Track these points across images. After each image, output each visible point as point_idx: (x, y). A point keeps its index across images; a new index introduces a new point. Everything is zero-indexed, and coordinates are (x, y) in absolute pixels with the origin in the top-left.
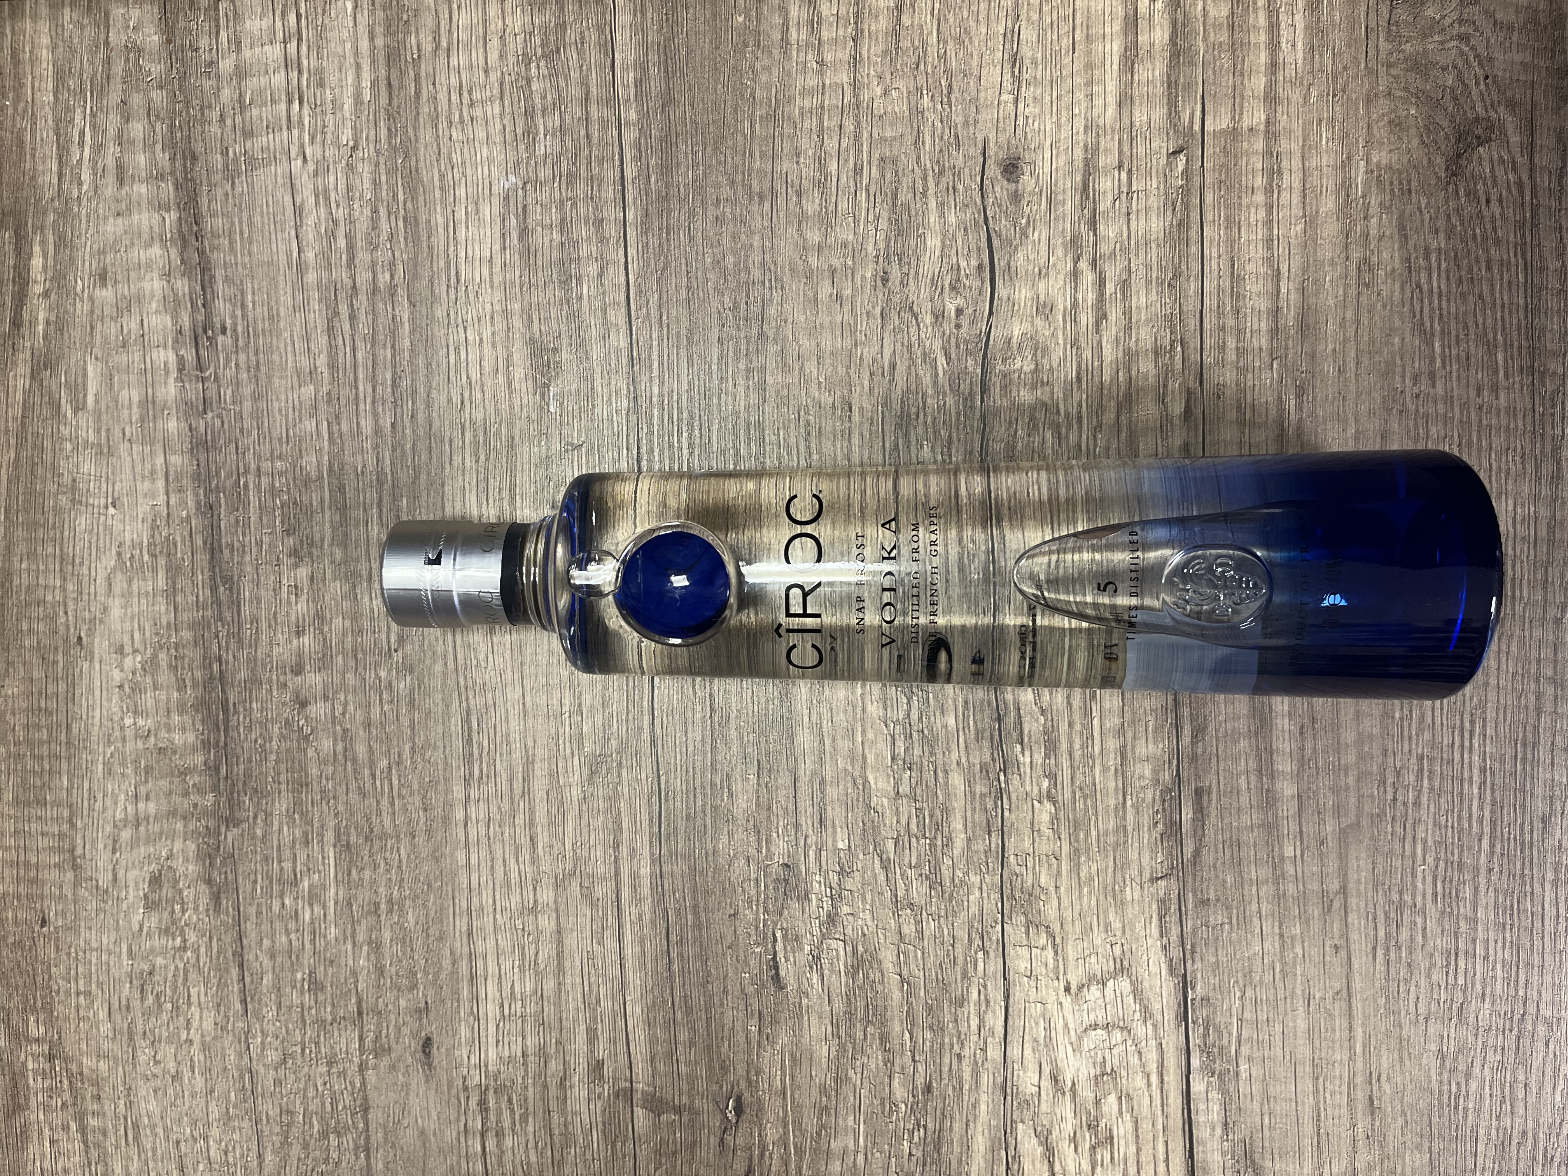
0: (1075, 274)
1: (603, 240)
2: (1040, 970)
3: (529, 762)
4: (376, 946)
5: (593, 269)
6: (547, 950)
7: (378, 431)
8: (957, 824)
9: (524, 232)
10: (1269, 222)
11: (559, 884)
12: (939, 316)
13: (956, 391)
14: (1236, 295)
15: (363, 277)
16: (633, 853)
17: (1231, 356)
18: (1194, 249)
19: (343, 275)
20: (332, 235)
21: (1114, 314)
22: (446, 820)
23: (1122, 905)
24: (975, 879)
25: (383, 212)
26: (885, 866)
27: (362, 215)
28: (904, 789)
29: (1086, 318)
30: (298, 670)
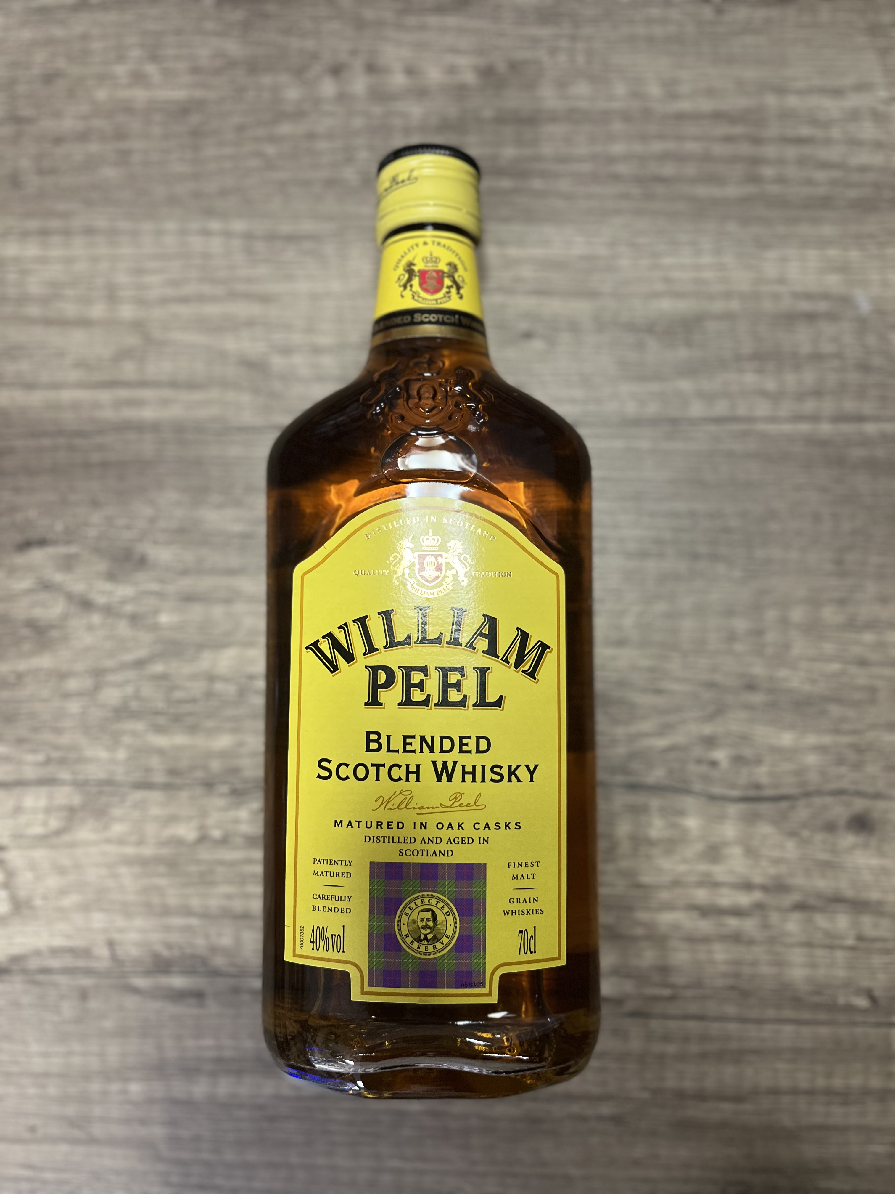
0: (747, 886)
1: (800, 396)
2: (23, 819)
3: (265, 299)
4: (83, 137)
5: (771, 385)
6: (70, 309)
7: (611, 160)
8: (180, 739)
9: (811, 317)
10: (795, 1092)
11: (138, 326)
12: (710, 742)
13: (632, 756)
14: (721, 1056)
15: (770, 151)
16: (165, 402)
17: (657, 1048)
18: (771, 1013)
19: (773, 130)
20: (814, 122)
21: (705, 926)
22: (210, 213)
23: (85, 908)
24: (121, 754)
25: (836, 174)
26: (140, 664)
27: (833, 154)
28: (219, 687)
29: (702, 896)
30: (371, 68)
